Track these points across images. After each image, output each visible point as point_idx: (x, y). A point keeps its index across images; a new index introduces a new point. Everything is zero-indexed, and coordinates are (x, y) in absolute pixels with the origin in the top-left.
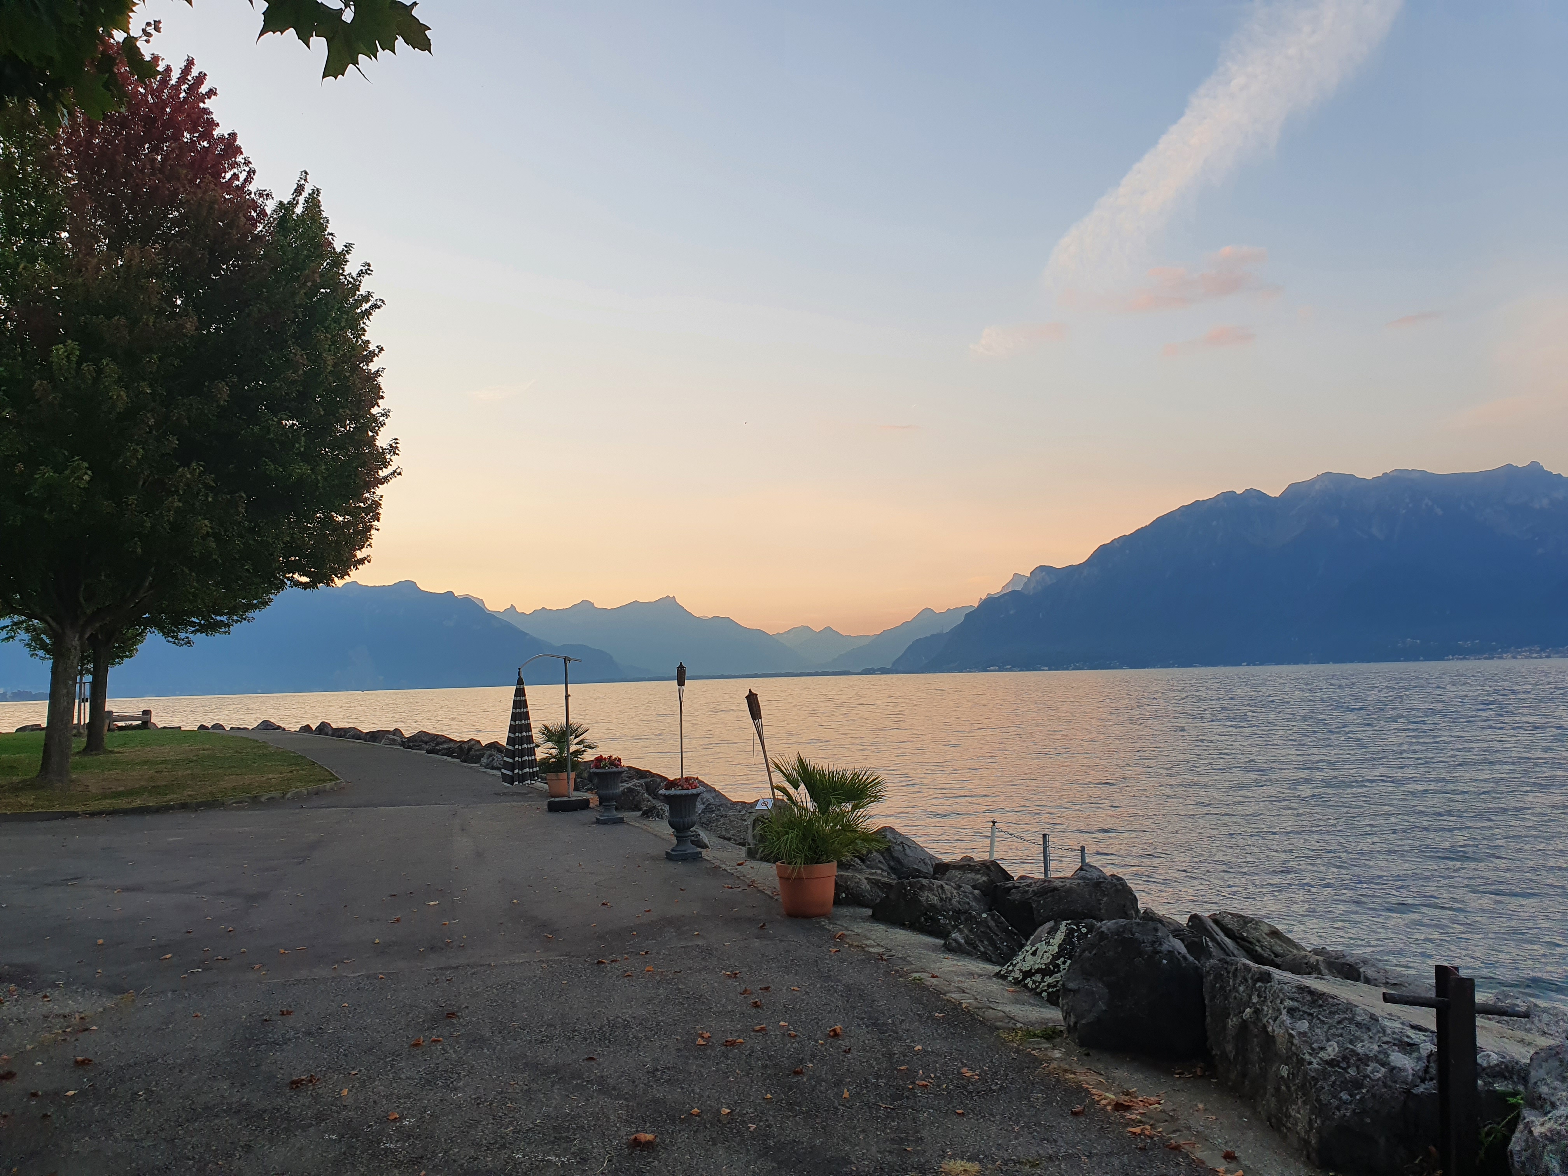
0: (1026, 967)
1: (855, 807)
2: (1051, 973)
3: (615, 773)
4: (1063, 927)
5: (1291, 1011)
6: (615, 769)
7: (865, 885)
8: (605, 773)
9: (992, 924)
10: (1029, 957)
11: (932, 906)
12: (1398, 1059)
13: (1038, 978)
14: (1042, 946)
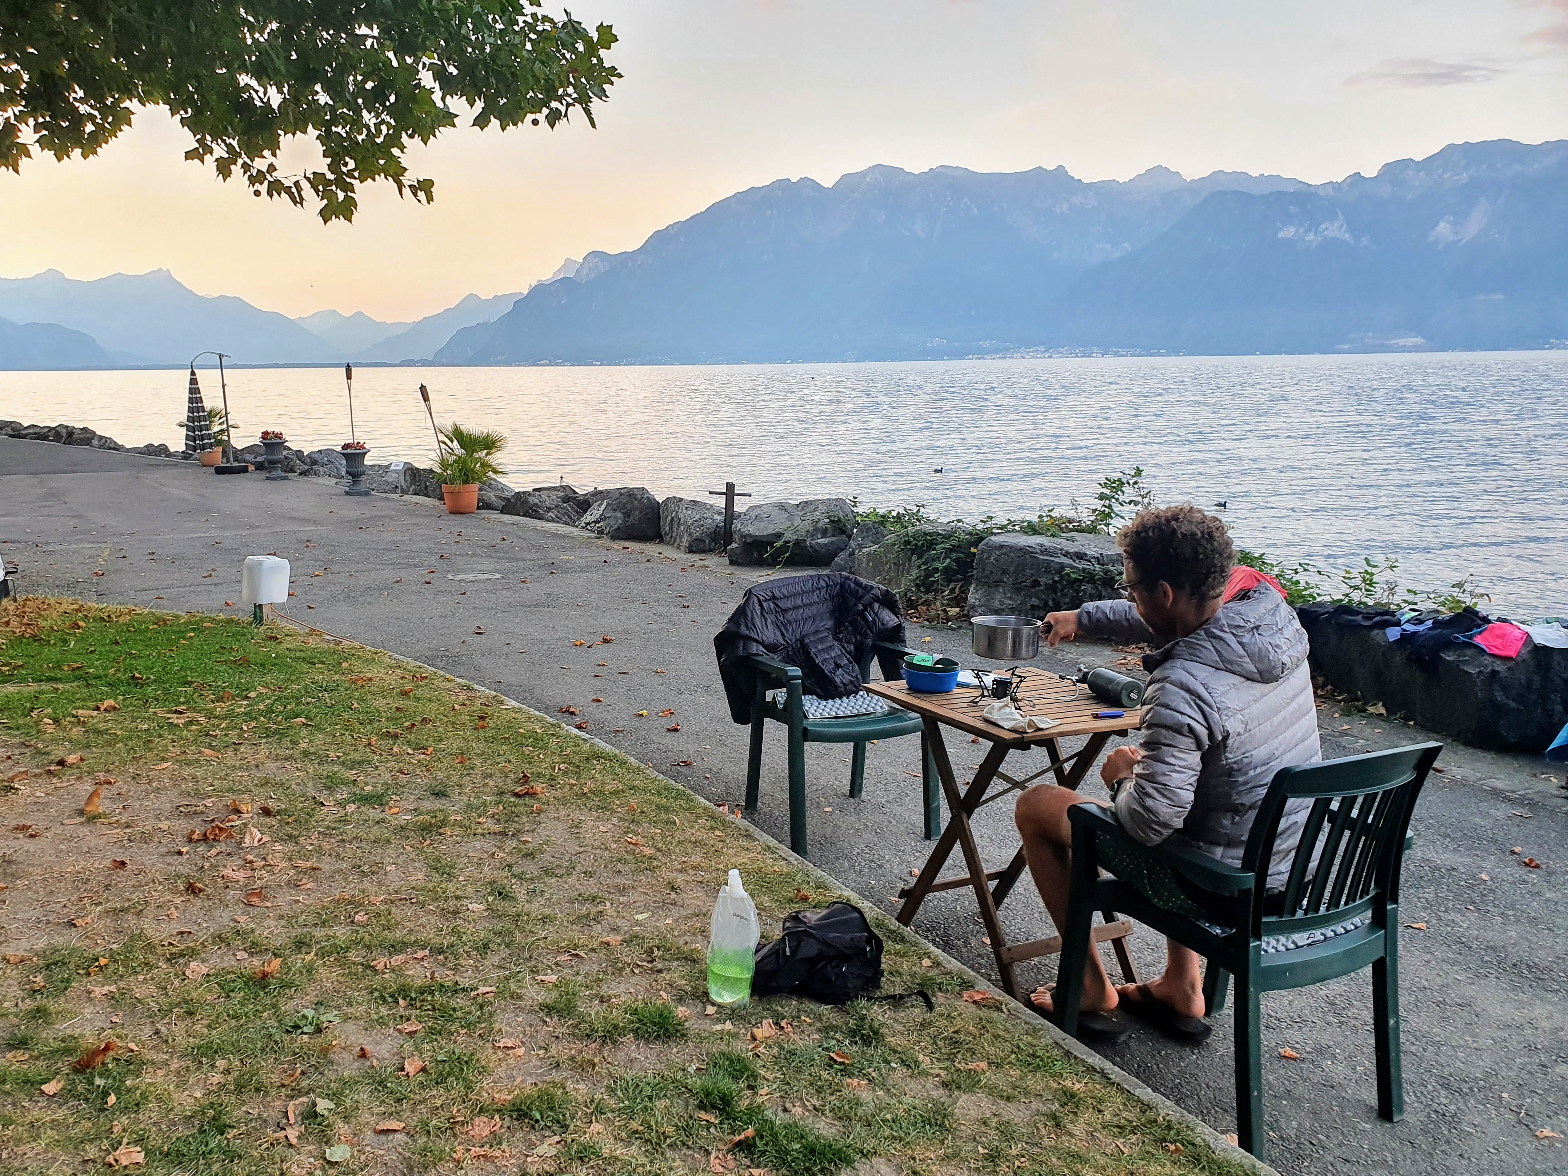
0: (587, 521)
1: (487, 454)
2: (599, 522)
3: (280, 443)
4: (605, 502)
5: (686, 508)
6: (279, 441)
7: (494, 499)
8: (273, 444)
9: (569, 508)
10: (589, 517)
11: (536, 504)
12: (716, 517)
13: (593, 525)
14: (595, 512)
